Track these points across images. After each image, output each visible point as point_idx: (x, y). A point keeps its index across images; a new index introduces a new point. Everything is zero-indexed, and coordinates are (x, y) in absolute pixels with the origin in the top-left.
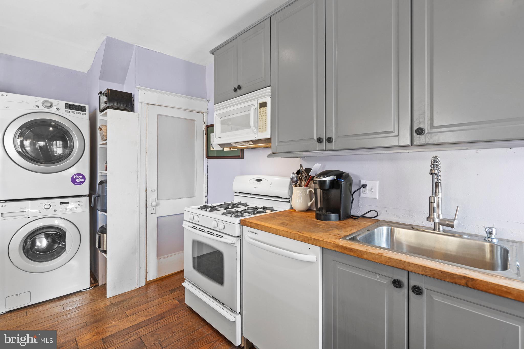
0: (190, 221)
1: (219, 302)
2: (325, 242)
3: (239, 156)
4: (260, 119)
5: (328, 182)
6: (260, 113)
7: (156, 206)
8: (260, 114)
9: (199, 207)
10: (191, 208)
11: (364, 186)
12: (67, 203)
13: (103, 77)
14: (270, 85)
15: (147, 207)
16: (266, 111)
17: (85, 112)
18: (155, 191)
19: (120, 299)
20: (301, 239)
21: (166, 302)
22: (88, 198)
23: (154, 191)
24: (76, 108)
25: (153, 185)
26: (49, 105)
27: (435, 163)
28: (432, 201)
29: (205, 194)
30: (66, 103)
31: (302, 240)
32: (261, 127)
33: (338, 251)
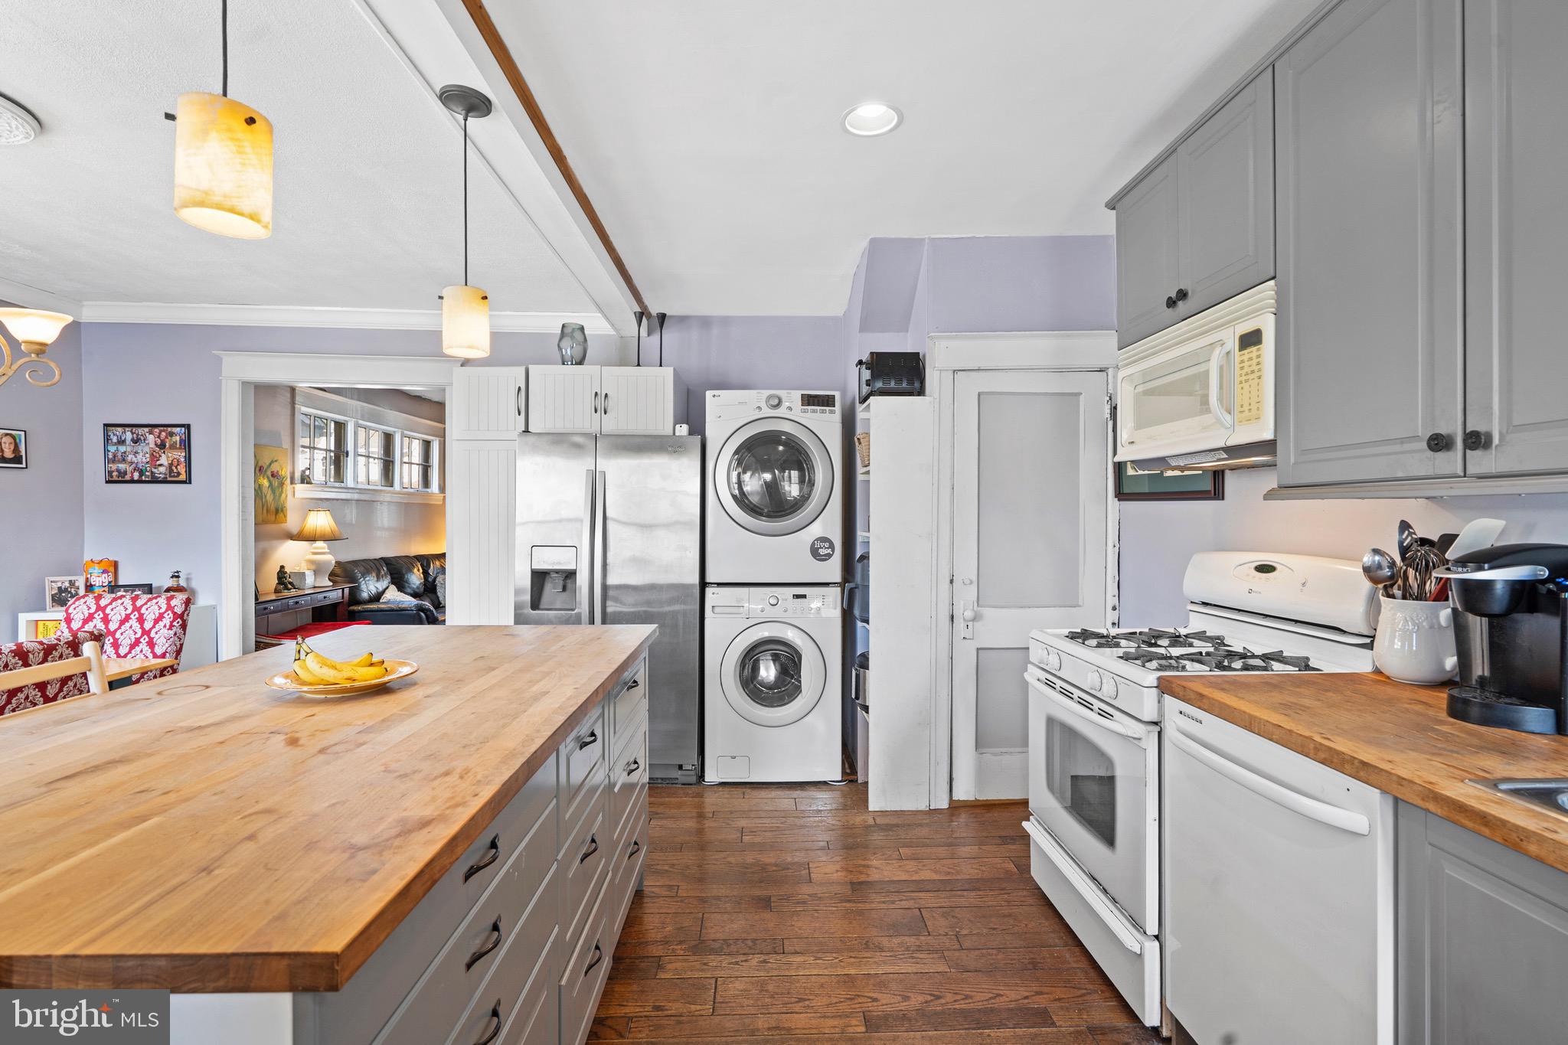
0: (1041, 666)
1: (1105, 891)
2: (1394, 778)
3: (1208, 492)
4: (1241, 383)
5: (1499, 588)
6: (1242, 365)
7: (974, 620)
8: (1242, 368)
9: (1066, 632)
10: (1045, 632)
12: (804, 596)
13: (867, 325)
14: (1272, 274)
15: (952, 621)
16: (1258, 356)
17: (834, 407)
18: (971, 582)
19: (894, 821)
20: (1322, 755)
21: (987, 860)
22: (839, 589)
23: (969, 582)
24: (818, 401)
25: (967, 569)
26: (776, 401)
29: (1112, 601)
30: (802, 394)
31: (1325, 759)
32: (1246, 408)
33: (1439, 812)
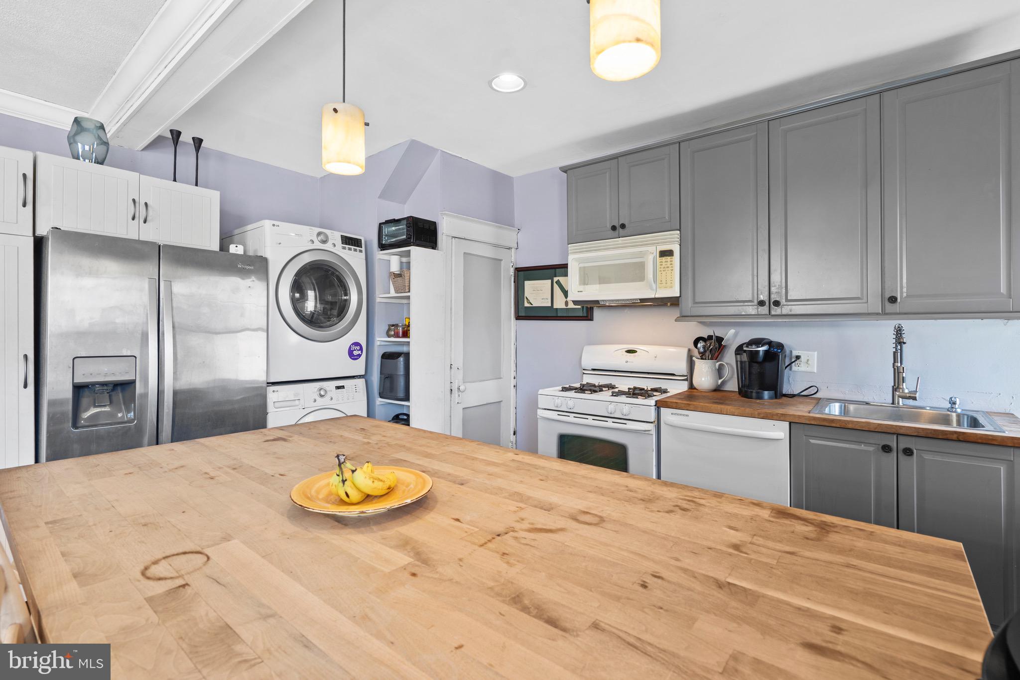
0: (554, 408)
3: (582, 317)
4: (661, 271)
5: (761, 353)
6: (661, 263)
11: (798, 357)
12: (343, 387)
13: (384, 194)
14: (678, 228)
15: (451, 392)
16: (671, 261)
17: (361, 248)
18: (460, 368)
22: (364, 380)
24: (352, 242)
25: (458, 359)
26: (324, 238)
27: (899, 332)
28: (901, 371)
29: (513, 374)
30: (341, 235)
31: (763, 416)
32: (664, 282)
